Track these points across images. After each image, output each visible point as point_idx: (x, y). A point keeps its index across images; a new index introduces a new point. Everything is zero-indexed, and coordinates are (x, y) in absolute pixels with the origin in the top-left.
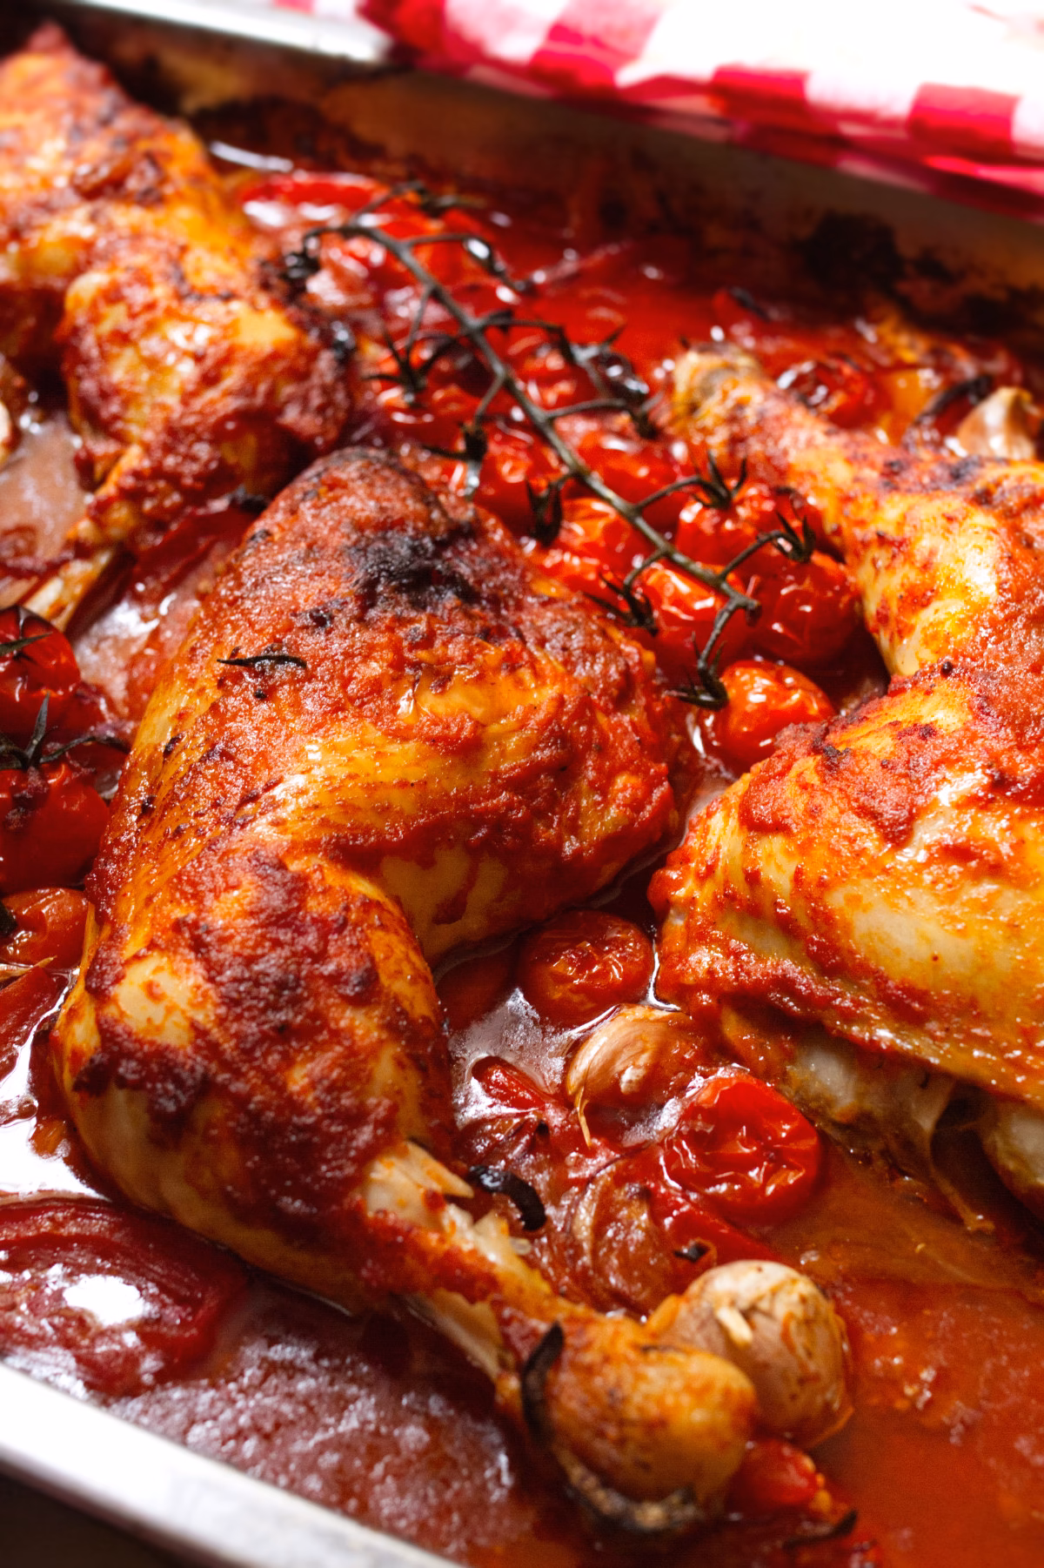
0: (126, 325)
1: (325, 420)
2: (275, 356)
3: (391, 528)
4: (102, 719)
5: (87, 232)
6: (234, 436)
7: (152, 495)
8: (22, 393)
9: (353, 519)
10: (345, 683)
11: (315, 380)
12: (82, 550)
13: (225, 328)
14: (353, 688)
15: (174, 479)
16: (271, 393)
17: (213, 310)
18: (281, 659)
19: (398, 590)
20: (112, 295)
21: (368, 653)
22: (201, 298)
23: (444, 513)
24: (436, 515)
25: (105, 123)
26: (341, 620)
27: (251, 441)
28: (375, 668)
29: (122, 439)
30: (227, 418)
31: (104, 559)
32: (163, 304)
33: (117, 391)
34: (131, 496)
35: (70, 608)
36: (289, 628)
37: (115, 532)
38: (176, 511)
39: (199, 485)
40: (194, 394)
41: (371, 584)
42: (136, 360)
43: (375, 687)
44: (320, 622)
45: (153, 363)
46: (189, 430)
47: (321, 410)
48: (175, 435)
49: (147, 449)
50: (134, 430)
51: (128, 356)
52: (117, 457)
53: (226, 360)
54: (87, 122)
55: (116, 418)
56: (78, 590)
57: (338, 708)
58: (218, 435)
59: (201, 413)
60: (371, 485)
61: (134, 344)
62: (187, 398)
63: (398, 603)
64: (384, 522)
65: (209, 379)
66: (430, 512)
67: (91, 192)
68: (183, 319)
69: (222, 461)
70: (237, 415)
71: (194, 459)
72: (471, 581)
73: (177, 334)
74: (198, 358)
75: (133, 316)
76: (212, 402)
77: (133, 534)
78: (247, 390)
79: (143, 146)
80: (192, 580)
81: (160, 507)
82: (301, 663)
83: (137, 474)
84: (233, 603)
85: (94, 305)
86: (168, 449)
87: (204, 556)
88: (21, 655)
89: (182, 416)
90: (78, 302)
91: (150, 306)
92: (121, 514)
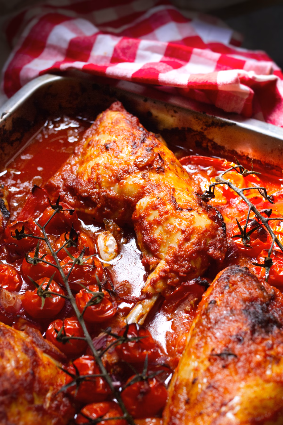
0: (159, 219)
1: (221, 252)
2: (206, 231)
3: (253, 301)
4: (160, 356)
5: (142, 182)
6: (195, 259)
7: (170, 278)
8: (119, 232)
9: (243, 299)
10: (250, 362)
11: (218, 238)
12: (148, 296)
13: (191, 221)
14: (253, 365)
15: (177, 273)
16: (205, 244)
17: (186, 214)
18: (229, 354)
19: (261, 327)
20: (154, 207)
21: (256, 352)
22: (182, 209)
23: (267, 293)
24: (265, 294)
25: (143, 141)
26: (246, 339)
27: (200, 259)
28: (259, 358)
29: (159, 258)
30: (193, 252)
31: (155, 299)
32: (171, 212)
33: (156, 241)
34: (163, 278)
35: (145, 316)
36: (230, 341)
37: (158, 290)
38: (178, 284)
39: (185, 275)
40: (182, 244)
41: (254, 326)
42: (162, 231)
43: (259, 365)
44: (239, 340)
45: (168, 232)
46: (181, 256)
47: (220, 248)
48: (176, 258)
49: (168, 262)
50: (163, 255)
51: (160, 229)
52: (157, 263)
53: (192, 232)
54: (138, 141)
55: (157, 250)
56: (148, 310)
57: (249, 372)
58: (190, 258)
59: (185, 251)
60: (244, 283)
61: (162, 225)
62: (180, 246)
63: (262, 332)
64: (252, 299)
65: (187, 239)
66: (263, 293)
67: (142, 168)
68: (177, 217)
69: (191, 267)
70: (196, 251)
71: (183, 266)
72: (279, 319)
73: (176, 222)
74: (183, 232)
75: (161, 216)
76: (188, 247)
77: (164, 291)
78: (198, 243)
79: (156, 150)
80: (183, 306)
81: (172, 282)
82: (236, 356)
83: (165, 271)
84: (209, 329)
85: (147, 209)
86: (174, 262)
87: (187, 298)
88: (139, 341)
89: (179, 252)
90: (141, 207)
91: (167, 213)
92: (160, 284)
